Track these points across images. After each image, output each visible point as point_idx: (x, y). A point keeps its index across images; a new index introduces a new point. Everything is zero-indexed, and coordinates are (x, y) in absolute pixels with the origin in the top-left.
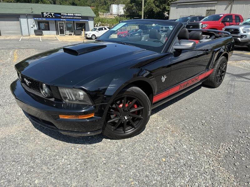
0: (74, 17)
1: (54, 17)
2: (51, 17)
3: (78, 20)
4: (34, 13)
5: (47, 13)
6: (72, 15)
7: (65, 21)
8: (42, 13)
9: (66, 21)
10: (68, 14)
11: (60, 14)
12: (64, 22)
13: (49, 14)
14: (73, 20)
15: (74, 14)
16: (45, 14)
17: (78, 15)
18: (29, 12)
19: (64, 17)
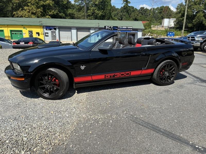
0: (127, 30)
1: (112, 29)
2: (110, 29)
3: (130, 31)
4: (99, 27)
5: (108, 26)
6: (126, 27)
7: (120, 32)
8: (105, 27)
9: (121, 32)
10: (123, 27)
11: (117, 27)
12: (119, 33)
13: (109, 27)
15: (127, 27)
16: (107, 27)
17: (130, 28)
18: (97, 26)
19: (120, 29)
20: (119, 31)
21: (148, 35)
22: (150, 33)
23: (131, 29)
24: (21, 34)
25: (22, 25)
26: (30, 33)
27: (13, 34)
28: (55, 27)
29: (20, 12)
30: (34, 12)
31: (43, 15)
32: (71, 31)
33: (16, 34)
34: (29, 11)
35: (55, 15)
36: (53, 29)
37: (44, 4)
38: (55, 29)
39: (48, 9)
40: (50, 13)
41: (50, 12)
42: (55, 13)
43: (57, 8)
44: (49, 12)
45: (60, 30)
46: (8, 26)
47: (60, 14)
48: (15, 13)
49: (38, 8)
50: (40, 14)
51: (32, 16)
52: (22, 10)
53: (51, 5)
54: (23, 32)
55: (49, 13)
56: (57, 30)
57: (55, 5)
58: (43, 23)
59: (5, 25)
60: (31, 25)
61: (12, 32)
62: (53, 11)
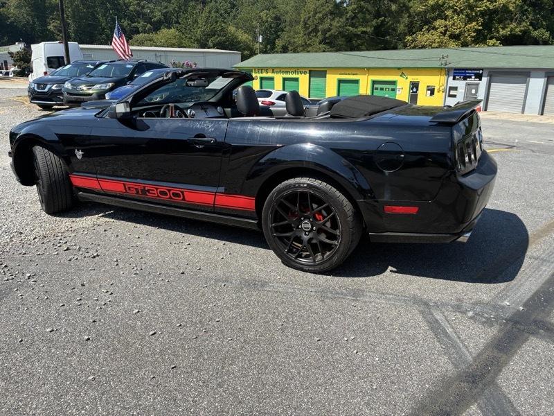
24: (393, 90)
25: (399, 69)
26: (412, 89)
27: (377, 89)
28: (481, 72)
29: (423, 34)
30: (457, 32)
31: (480, 38)
32: (525, 82)
33: (382, 89)
35: (520, 36)
36: (473, 77)
37: (489, 9)
38: (479, 77)
39: (500, 22)
40: (502, 32)
41: (503, 29)
42: (517, 30)
43: (530, 16)
44: (501, 30)
45: (494, 78)
46: (369, 70)
47: (535, 33)
48: (409, 38)
49: (470, 19)
50: (472, 37)
52: (428, 30)
53: (511, 8)
54: (399, 86)
55: (498, 32)
56: (485, 79)
57: (526, 7)
59: (364, 68)
61: (376, 86)
62: (513, 25)
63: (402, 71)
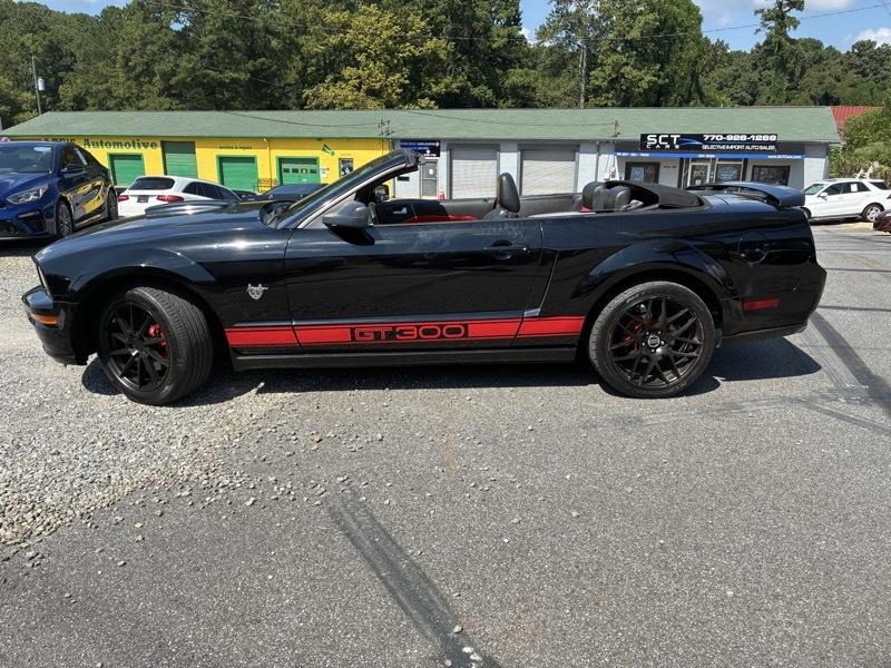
0: (748, 147)
1: (677, 147)
2: (668, 146)
3: (762, 156)
4: (619, 137)
5: (658, 135)
6: (744, 138)
7: (714, 159)
8: (644, 137)
9: (720, 160)
10: (729, 138)
11: (700, 137)
12: (709, 165)
13: (663, 140)
14: (746, 156)
15: (749, 136)
16: (651, 140)
17: (766, 138)
18: (608, 135)
19: (712, 147)
20: (708, 156)
21: (866, 170)
22: (876, 164)
23: (768, 143)
24: (313, 172)
25: (320, 139)
26: (343, 170)
27: (287, 171)
28: (437, 144)
29: (328, 89)
30: (378, 86)
31: (409, 97)
32: (495, 158)
33: (295, 171)
34: (360, 83)
35: (455, 94)
36: (428, 152)
37: (414, 55)
38: (436, 151)
39: (430, 74)
40: (435, 89)
41: (436, 84)
42: (454, 86)
43: (466, 68)
44: (433, 86)
45: (455, 153)
46: (271, 141)
47: (475, 91)
48: (308, 92)
49: (391, 70)
50: (398, 94)
51: (370, 101)
52: (335, 81)
53: (442, 55)
54: (322, 165)
55: (430, 88)
56: (444, 155)
57: (459, 56)
58: (392, 127)
59: (262, 138)
60: (348, 139)
61: (285, 166)
62: (448, 80)
63: (323, 142)
